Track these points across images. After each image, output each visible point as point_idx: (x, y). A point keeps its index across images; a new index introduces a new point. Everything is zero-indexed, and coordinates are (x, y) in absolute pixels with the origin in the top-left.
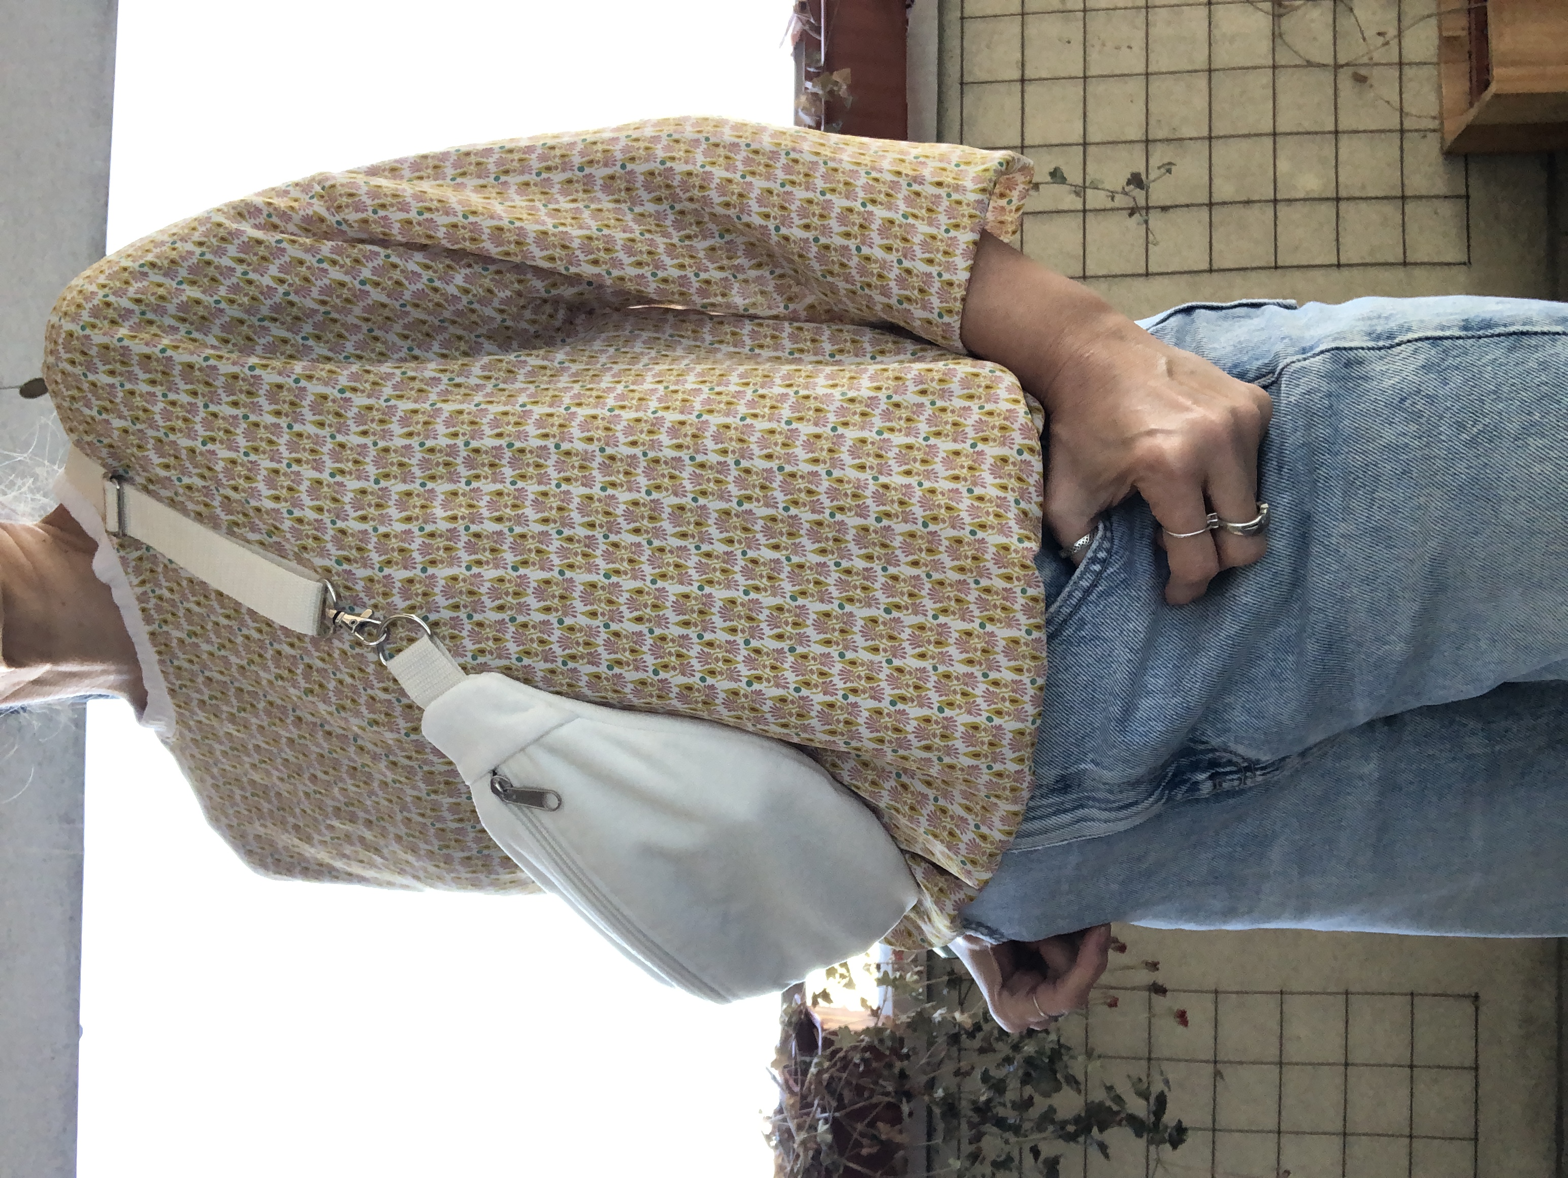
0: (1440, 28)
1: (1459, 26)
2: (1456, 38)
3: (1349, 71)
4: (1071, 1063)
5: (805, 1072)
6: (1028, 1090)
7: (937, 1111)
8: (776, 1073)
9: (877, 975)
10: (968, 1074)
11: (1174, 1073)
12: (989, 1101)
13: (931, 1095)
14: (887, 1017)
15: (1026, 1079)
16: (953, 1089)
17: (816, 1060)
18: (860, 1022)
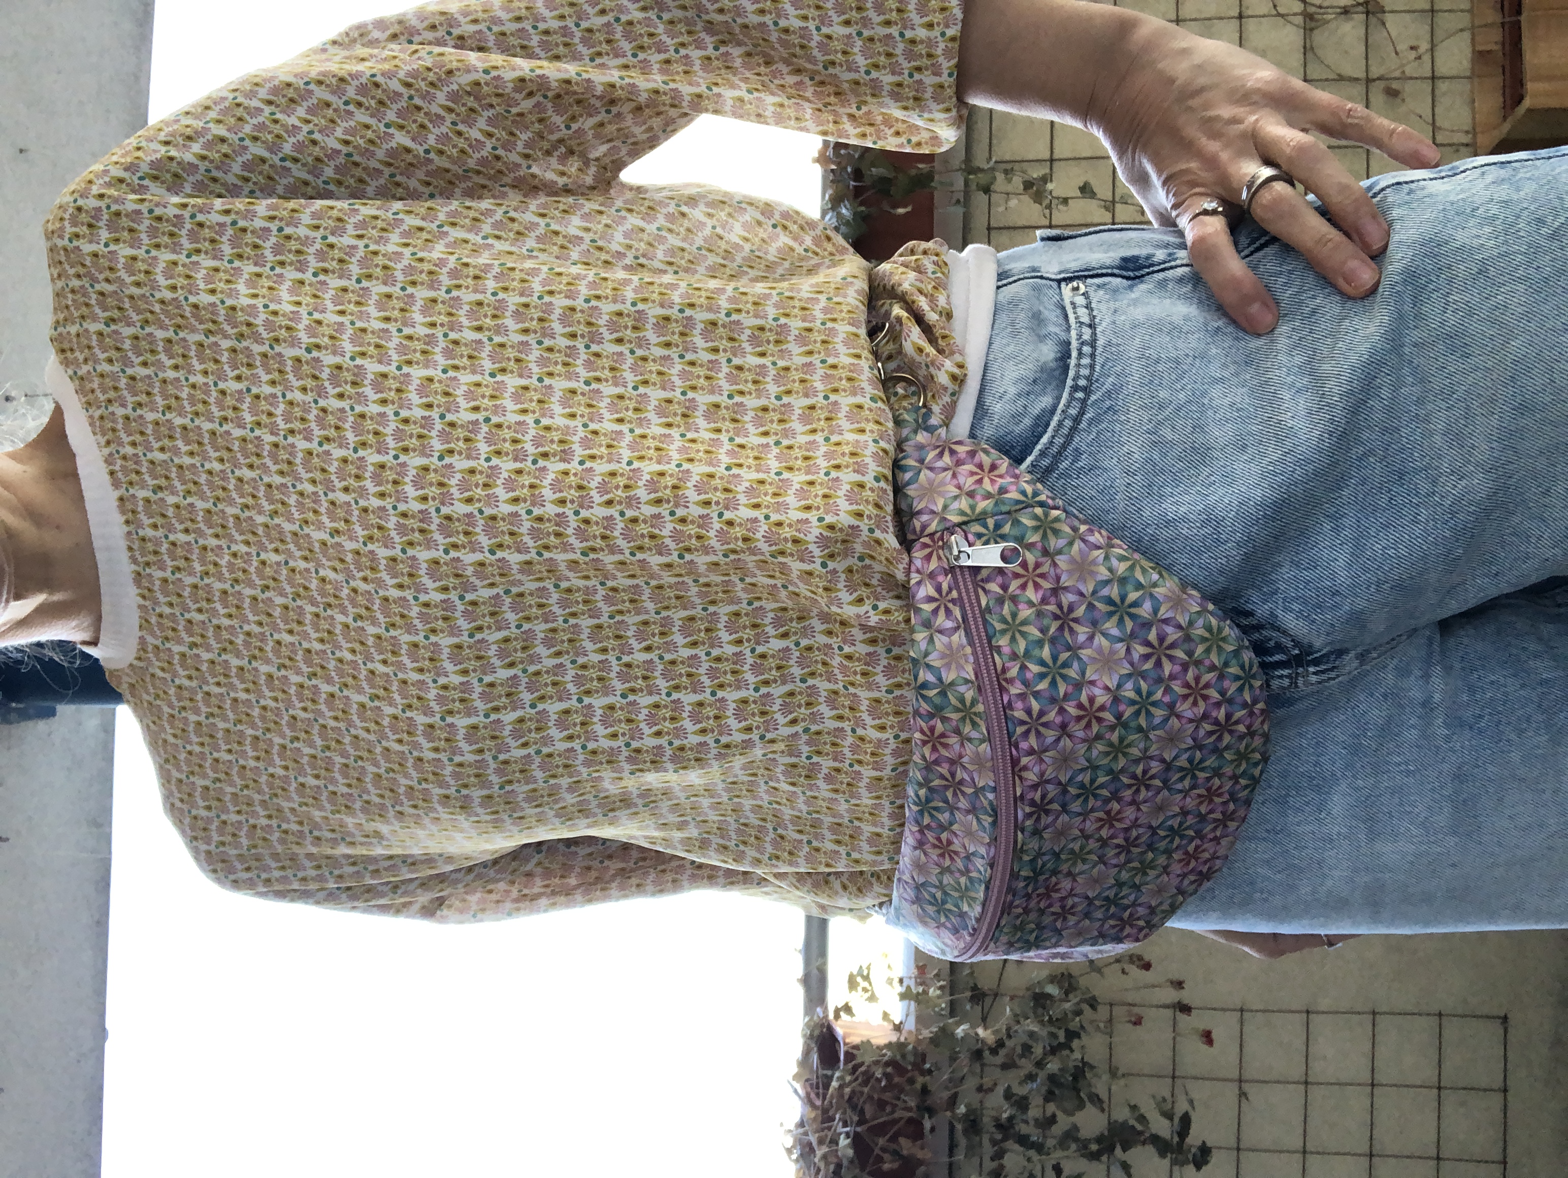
0: (1473, 40)
1: (1492, 40)
2: (1489, 52)
3: (1381, 84)
4: (1094, 1081)
5: (827, 1086)
6: (1051, 1108)
7: (959, 1127)
8: (798, 1086)
9: (899, 989)
10: (991, 1090)
11: (1198, 1091)
12: (1011, 1119)
13: (953, 1111)
14: (910, 1032)
15: (1049, 1097)
16: (976, 1105)
17: (837, 1074)
18: (882, 1036)
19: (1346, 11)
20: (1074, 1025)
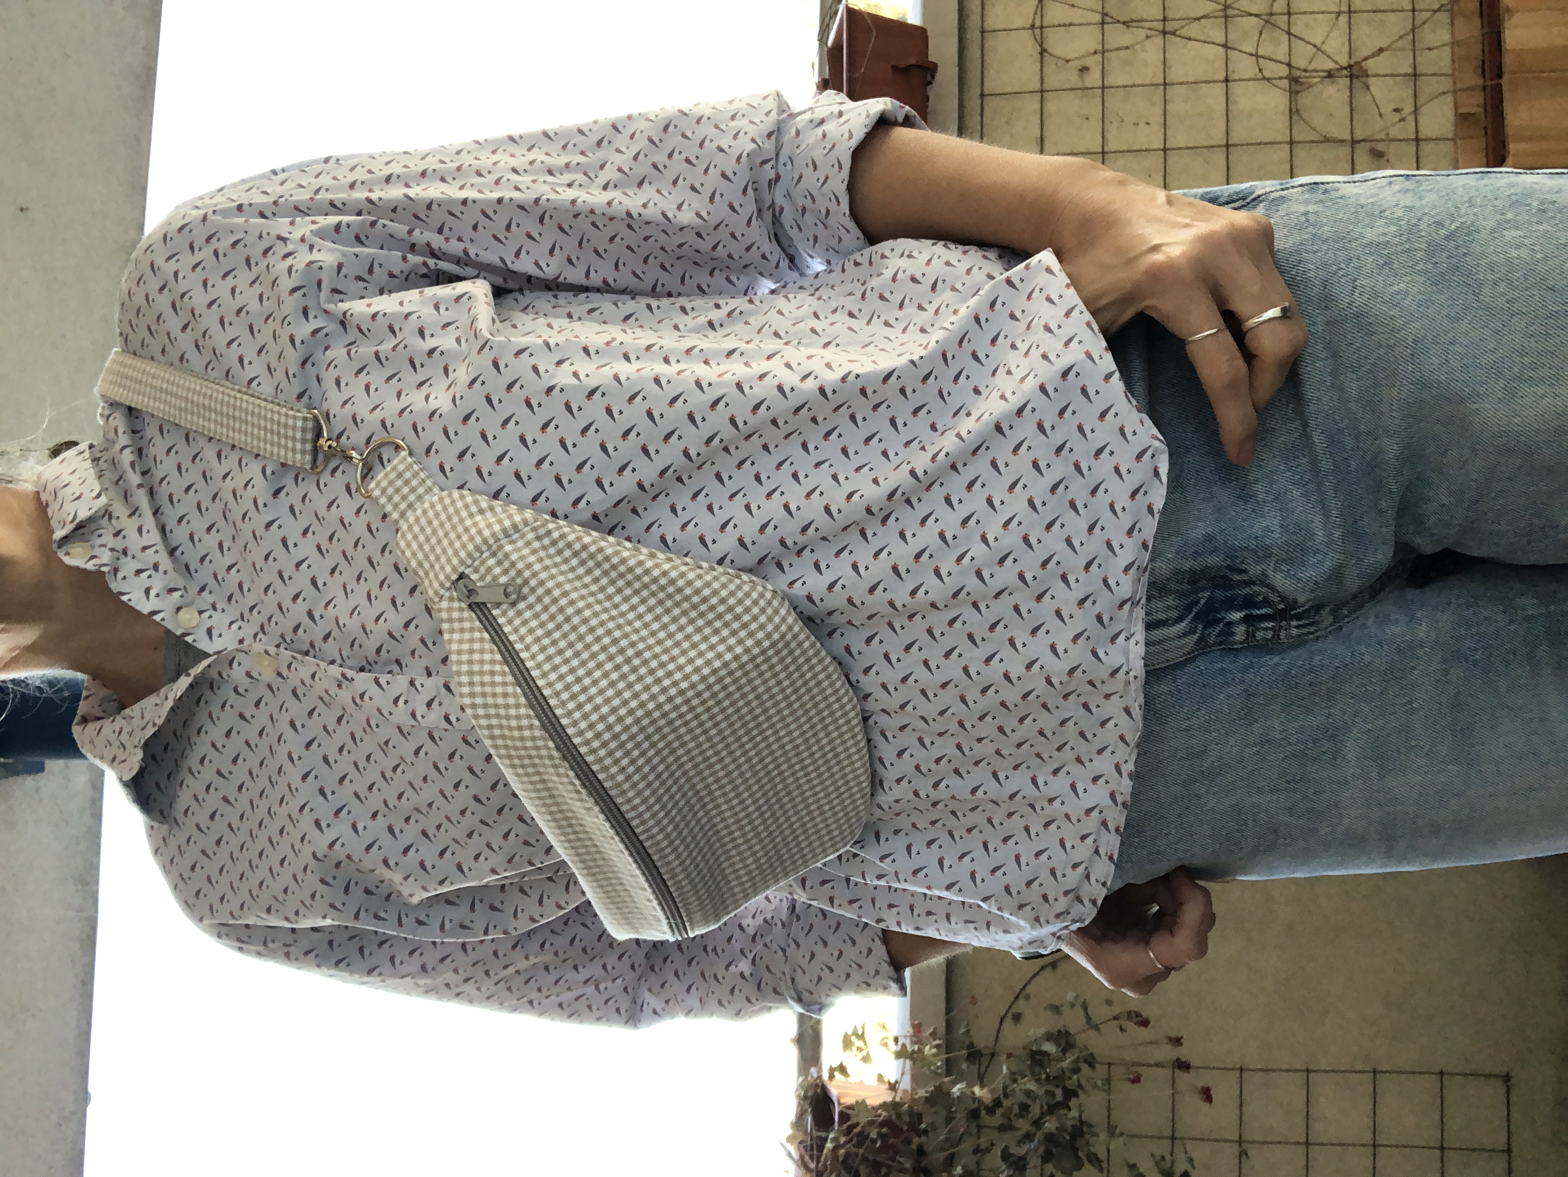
0: (1455, 103)
1: (1474, 103)
2: (1471, 115)
3: (1366, 146)
4: (1092, 1140)
5: (821, 1148)
6: (1050, 1169)
8: (792, 1149)
9: (893, 1047)
10: (988, 1150)
11: (1200, 1153)
13: (949, 1172)
14: (905, 1091)
15: (1047, 1157)
16: (973, 1167)
17: (832, 1135)
18: (877, 1096)
19: (1330, 75)
20: (1071, 1084)
